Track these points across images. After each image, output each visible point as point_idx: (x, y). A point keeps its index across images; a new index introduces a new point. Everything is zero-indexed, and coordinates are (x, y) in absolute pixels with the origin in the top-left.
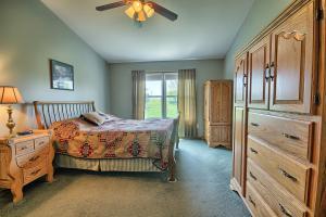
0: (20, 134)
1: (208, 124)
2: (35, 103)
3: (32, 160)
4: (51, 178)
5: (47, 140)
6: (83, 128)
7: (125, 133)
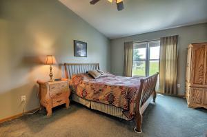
0: (56, 80)
1: (189, 85)
2: (65, 64)
3: (58, 94)
4: (68, 106)
5: (66, 85)
6: (86, 79)
7: (106, 86)
